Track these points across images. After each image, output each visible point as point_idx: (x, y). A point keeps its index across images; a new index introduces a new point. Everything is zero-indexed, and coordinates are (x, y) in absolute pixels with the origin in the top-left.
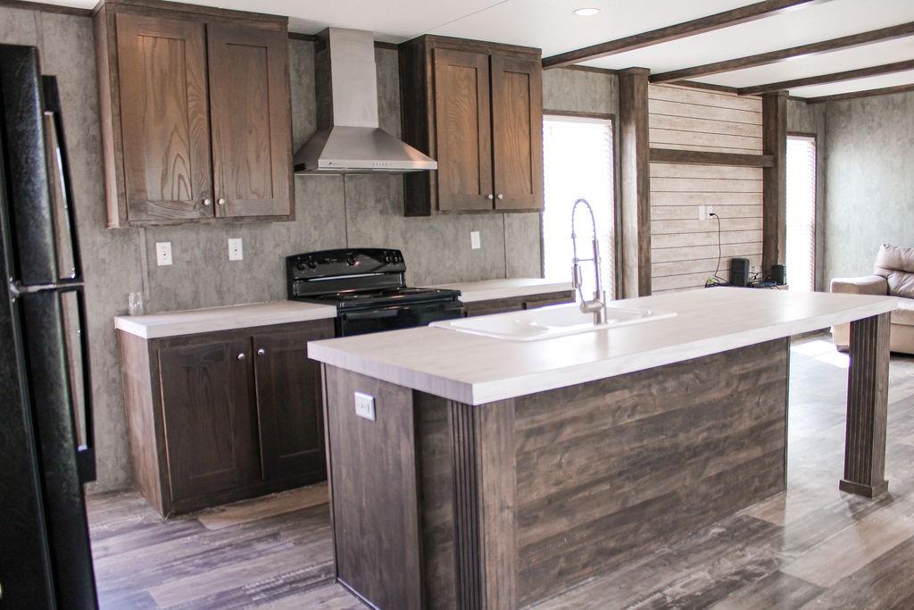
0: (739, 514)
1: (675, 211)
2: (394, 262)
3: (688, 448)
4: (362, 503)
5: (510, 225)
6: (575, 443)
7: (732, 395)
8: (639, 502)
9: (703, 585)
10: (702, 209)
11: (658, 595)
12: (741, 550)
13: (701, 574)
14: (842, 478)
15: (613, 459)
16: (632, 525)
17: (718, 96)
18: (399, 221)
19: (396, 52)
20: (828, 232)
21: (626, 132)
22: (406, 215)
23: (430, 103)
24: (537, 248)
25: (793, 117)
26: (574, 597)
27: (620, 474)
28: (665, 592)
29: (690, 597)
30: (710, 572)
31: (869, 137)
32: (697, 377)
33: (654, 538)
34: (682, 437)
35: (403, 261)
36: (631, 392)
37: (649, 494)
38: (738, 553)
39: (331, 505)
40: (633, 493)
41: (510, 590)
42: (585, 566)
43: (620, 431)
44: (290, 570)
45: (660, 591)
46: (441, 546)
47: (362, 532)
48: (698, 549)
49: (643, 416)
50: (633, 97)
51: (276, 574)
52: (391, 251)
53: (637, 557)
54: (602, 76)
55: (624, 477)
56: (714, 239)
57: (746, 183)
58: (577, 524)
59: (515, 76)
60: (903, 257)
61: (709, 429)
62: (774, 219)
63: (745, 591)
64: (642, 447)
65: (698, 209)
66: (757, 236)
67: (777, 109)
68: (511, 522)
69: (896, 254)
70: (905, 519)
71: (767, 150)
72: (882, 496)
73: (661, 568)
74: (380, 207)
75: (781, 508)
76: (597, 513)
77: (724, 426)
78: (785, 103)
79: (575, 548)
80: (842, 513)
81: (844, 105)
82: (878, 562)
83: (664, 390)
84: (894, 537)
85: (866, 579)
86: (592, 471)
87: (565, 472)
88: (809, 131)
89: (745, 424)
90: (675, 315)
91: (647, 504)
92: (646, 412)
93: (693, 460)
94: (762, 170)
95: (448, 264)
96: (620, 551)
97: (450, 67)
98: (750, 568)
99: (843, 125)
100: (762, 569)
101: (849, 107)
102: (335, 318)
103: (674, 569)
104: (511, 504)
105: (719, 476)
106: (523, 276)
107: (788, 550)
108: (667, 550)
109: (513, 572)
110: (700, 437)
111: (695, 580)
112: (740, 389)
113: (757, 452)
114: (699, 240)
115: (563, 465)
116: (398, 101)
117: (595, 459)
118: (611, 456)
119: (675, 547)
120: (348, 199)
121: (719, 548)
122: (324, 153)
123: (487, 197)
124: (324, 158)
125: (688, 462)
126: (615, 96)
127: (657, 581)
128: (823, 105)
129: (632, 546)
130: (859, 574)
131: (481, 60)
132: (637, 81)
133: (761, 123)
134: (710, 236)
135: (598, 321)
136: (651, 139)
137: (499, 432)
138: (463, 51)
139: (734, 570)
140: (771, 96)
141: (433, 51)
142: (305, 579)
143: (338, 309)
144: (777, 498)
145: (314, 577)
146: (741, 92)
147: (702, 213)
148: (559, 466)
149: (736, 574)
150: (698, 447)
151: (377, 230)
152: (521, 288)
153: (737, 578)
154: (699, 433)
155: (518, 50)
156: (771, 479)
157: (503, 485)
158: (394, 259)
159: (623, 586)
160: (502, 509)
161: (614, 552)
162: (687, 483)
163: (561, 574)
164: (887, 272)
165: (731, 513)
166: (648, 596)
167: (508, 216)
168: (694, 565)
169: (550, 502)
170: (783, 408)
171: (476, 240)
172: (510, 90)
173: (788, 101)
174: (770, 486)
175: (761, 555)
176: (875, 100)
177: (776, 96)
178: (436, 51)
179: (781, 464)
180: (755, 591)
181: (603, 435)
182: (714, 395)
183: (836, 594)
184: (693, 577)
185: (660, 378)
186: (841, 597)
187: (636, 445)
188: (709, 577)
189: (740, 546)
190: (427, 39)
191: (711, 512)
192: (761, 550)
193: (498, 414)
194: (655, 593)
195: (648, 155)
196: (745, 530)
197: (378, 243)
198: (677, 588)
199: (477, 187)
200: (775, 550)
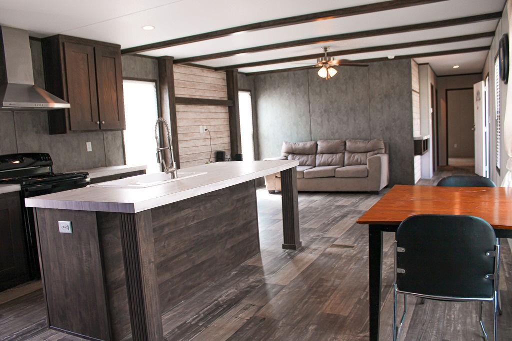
0: (242, 265)
1: (189, 129)
2: (46, 160)
3: (218, 235)
4: (65, 279)
5: (107, 138)
6: (169, 236)
7: (234, 209)
8: (200, 262)
9: (235, 294)
10: (201, 127)
11: (216, 302)
12: (247, 278)
13: (232, 290)
14: (283, 243)
15: (187, 242)
16: (198, 274)
17: (205, 71)
18: (47, 137)
19: (40, 43)
20: (259, 137)
21: (163, 89)
22: (50, 134)
23: (63, 72)
24: (121, 150)
25: (240, 82)
26: (177, 310)
27: (191, 249)
28: (219, 300)
29: (230, 300)
30: (236, 289)
31: (274, 92)
32: (218, 200)
33: (207, 280)
34: (215, 230)
35: (51, 160)
36: (192, 209)
37: (204, 258)
38: (246, 280)
39: (44, 289)
40: (197, 258)
41: (156, 302)
42: (180, 295)
43: (188, 228)
44: (17, 330)
45: (216, 300)
46: (115, 291)
47: (66, 295)
48: (228, 281)
49: (198, 221)
50: (165, 70)
51: (10, 333)
52: (44, 154)
53: (201, 289)
54: (150, 60)
55: (192, 250)
56: (208, 142)
57: (221, 114)
58: (174, 275)
59: (108, 58)
60: (293, 147)
61: (225, 226)
62: (235, 131)
63: (253, 293)
64: (198, 236)
65: (199, 128)
66: (227, 140)
67: (233, 79)
68: (154, 269)
69: (290, 146)
70: (310, 255)
71: (229, 98)
72: (300, 248)
73: (214, 291)
74: (35, 129)
75: (260, 259)
76: (182, 269)
77: (232, 224)
78: (237, 76)
79: (174, 287)
80: (286, 257)
81: (262, 76)
82: (303, 273)
83: (205, 208)
84: (307, 262)
85: (300, 279)
86: (178, 249)
87: (167, 250)
88: (248, 89)
89: (241, 223)
90: (207, 173)
91: (203, 263)
92: (199, 219)
93: (221, 241)
94: (227, 108)
95: (75, 160)
96: (194, 287)
97: (73, 53)
98: (253, 284)
99: (263, 86)
100: (258, 284)
101: (265, 78)
102: (20, 191)
103: (219, 291)
104: (153, 260)
105: (232, 247)
106: (115, 165)
107: (268, 275)
108: (214, 284)
109: (157, 293)
110: (223, 229)
111: (230, 293)
112: (237, 206)
113: (247, 235)
114: (201, 143)
115: (166, 247)
116: (42, 70)
117: (180, 243)
118: (185, 241)
119: (218, 282)
120: (16, 125)
121: (238, 279)
122: (5, 98)
123: (96, 123)
124: (6, 101)
125: (219, 242)
126: (157, 70)
127: (213, 297)
128: (253, 76)
129: (199, 284)
130: (297, 278)
131: (90, 49)
132: (167, 63)
133: (226, 85)
134: (205, 141)
135: (174, 177)
136: (176, 92)
137: (145, 225)
138: (80, 44)
139: (246, 286)
140: (230, 72)
141: (63, 44)
142: (30, 332)
143: (21, 186)
144: (257, 256)
145: (34, 329)
146: (217, 69)
147: (201, 129)
148: (164, 247)
149: (248, 287)
150: (222, 234)
151: (34, 143)
152: (118, 170)
153: (248, 289)
154: (222, 228)
155: (108, 45)
156: (253, 248)
157: (149, 251)
158: (45, 157)
159: (199, 301)
160: (149, 263)
161: (191, 287)
162: (219, 251)
163: (169, 300)
164: (287, 155)
165: (238, 265)
166: (212, 303)
167: (106, 133)
168: (228, 288)
169: (162, 265)
170: (255, 214)
171: (89, 147)
172: (105, 66)
173: (238, 74)
174: (254, 251)
175: (256, 278)
176: (276, 75)
177: (233, 72)
178: (65, 43)
179: (257, 240)
180: (257, 292)
181: (181, 231)
182: (227, 209)
183: (290, 287)
184: (229, 292)
185: (204, 202)
186: (292, 287)
187: (196, 235)
188: (236, 291)
189: (246, 277)
190: (60, 37)
191: (231, 265)
192: (255, 277)
193: (144, 217)
194: (214, 301)
195: (175, 101)
196: (246, 270)
197: (35, 149)
198: (223, 297)
199: (90, 117)
200: (261, 276)
